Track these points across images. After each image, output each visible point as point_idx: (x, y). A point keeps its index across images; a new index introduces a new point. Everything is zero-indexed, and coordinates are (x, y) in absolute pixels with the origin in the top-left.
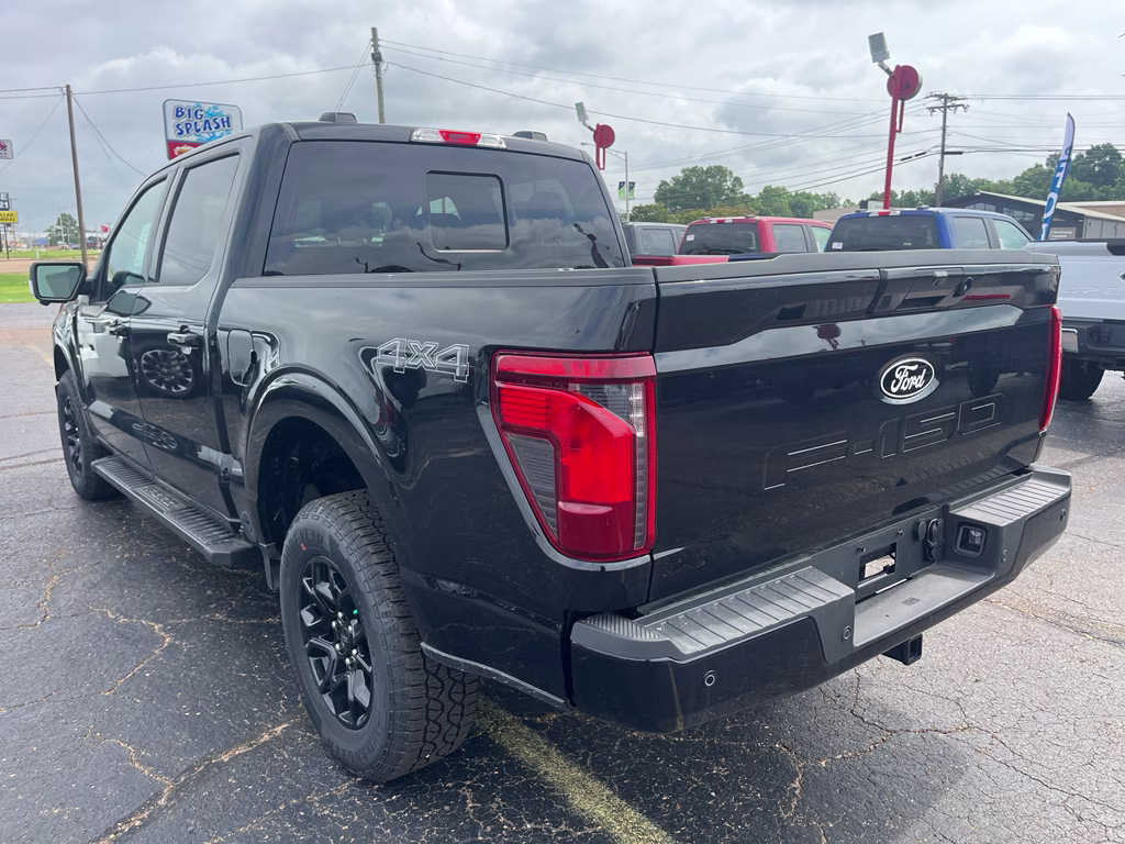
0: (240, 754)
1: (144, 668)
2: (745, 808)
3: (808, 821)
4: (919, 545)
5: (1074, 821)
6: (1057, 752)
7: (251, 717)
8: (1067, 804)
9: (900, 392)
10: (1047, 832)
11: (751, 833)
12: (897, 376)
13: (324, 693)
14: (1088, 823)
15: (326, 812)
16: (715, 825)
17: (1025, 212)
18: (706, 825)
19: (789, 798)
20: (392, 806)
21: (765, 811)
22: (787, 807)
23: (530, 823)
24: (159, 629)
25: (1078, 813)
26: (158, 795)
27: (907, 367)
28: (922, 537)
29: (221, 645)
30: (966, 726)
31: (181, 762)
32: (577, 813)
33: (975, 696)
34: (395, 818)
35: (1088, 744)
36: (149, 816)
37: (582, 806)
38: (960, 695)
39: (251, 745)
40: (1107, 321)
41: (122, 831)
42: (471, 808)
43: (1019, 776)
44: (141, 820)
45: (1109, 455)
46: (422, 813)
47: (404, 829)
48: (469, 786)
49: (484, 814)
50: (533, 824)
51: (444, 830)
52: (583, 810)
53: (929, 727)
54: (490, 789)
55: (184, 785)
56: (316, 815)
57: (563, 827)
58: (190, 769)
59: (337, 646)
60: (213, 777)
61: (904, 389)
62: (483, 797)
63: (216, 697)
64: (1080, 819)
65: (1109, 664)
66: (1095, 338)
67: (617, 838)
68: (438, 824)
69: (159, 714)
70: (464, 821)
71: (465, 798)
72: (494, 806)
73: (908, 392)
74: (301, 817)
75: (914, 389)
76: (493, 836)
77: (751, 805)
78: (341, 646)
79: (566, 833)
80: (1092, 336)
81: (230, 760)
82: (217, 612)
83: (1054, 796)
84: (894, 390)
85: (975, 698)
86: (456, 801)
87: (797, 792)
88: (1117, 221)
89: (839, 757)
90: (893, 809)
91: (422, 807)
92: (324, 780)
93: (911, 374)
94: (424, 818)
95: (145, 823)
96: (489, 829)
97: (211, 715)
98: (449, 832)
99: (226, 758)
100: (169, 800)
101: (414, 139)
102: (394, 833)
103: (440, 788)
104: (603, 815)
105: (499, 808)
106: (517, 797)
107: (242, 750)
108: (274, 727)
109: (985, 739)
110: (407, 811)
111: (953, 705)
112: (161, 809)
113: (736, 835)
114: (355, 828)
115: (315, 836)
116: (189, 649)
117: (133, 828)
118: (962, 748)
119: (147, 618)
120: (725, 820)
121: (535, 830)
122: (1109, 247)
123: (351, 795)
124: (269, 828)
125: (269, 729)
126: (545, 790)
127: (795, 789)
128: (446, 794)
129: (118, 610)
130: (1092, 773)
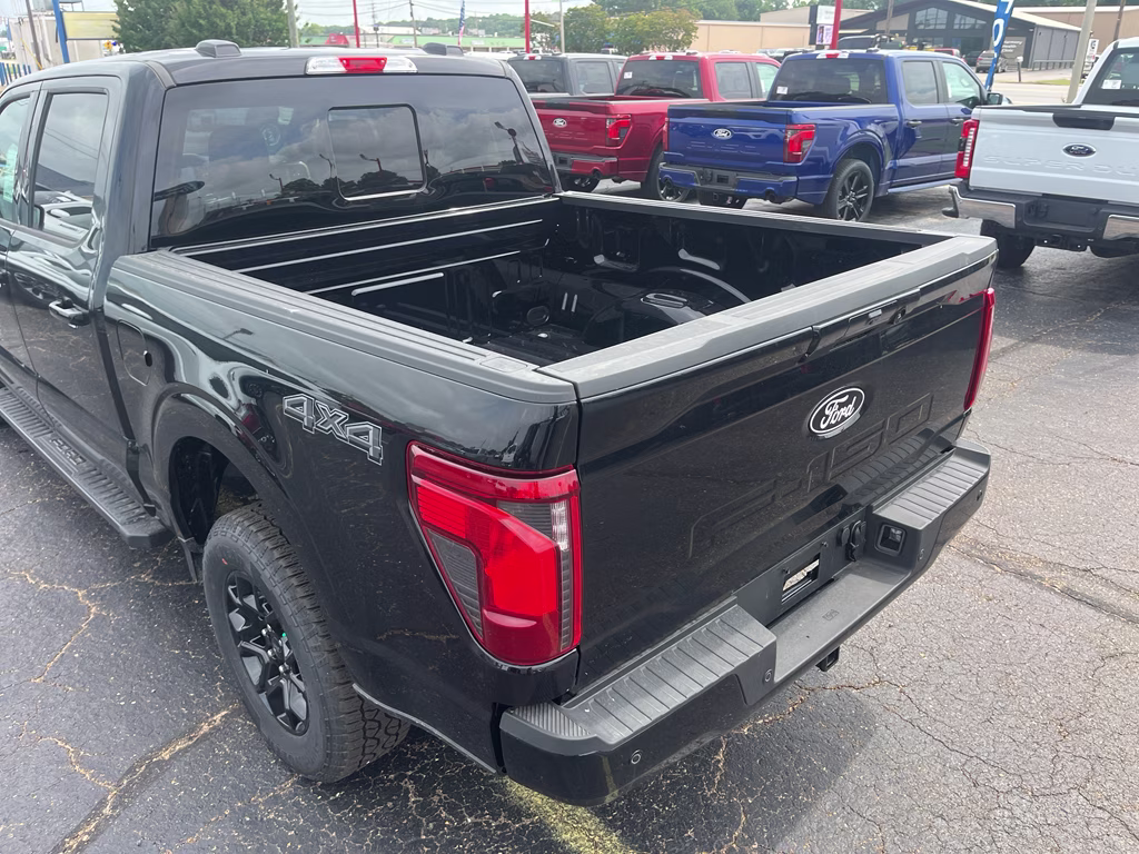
0: (180, 750)
1: (72, 647)
2: (672, 787)
3: (731, 797)
4: (842, 549)
5: (970, 786)
6: (959, 707)
7: (188, 704)
8: (966, 767)
9: (830, 426)
10: (945, 800)
11: (677, 815)
12: (827, 412)
13: (260, 692)
14: (983, 789)
15: (272, 816)
16: (644, 808)
17: (977, 19)
18: (637, 809)
19: (713, 773)
20: (337, 805)
21: (691, 788)
22: (711, 783)
23: (470, 817)
24: (83, 596)
25: (974, 776)
26: (103, 803)
27: (837, 401)
28: (844, 541)
29: (150, 614)
30: (877, 680)
31: (122, 762)
32: (516, 802)
33: (888, 645)
34: (339, 818)
35: (988, 698)
36: (96, 827)
37: (519, 794)
38: (874, 644)
39: (191, 739)
40: (1045, 195)
41: (70, 847)
42: (414, 802)
43: (923, 737)
44: (88, 833)
45: (1035, 340)
46: (366, 812)
47: (349, 831)
48: (411, 777)
49: (425, 809)
50: (473, 818)
51: (388, 831)
52: (521, 799)
53: (844, 683)
54: (432, 779)
55: (127, 789)
56: (262, 819)
57: (502, 820)
58: (132, 770)
59: (269, 652)
60: (156, 778)
61: (833, 422)
62: (425, 790)
63: (150, 681)
64: (976, 784)
65: (1014, 602)
66: (1033, 213)
67: (553, 828)
68: (382, 825)
69: (94, 705)
70: (407, 818)
71: (407, 791)
72: (436, 799)
73: (837, 423)
74: (247, 823)
75: (843, 419)
76: (435, 834)
77: (677, 783)
78: (273, 652)
79: (505, 826)
80: (1029, 211)
81: (171, 758)
82: (142, 573)
83: (954, 760)
84: (823, 426)
85: (888, 646)
86: (399, 796)
87: (720, 765)
88: (1067, 31)
89: (761, 722)
90: (808, 779)
91: (365, 805)
92: (266, 776)
93: (841, 405)
94: (368, 818)
95: (93, 837)
96: (431, 825)
97: (146, 704)
98: (393, 832)
99: (166, 755)
100: (114, 808)
101: (310, 71)
102: (340, 836)
103: (383, 781)
104: (540, 802)
105: (440, 801)
106: (458, 788)
107: (181, 745)
108: (212, 716)
109: (894, 693)
110: (351, 810)
111: (867, 656)
112: (106, 820)
113: (663, 818)
114: (301, 832)
115: (262, 844)
116: (117, 622)
117: (82, 843)
118: (872, 705)
119: (70, 584)
120: (654, 802)
121: (476, 824)
122: (1054, 118)
123: (296, 795)
124: (216, 838)
125: (208, 718)
126: (485, 778)
127: (719, 761)
128: (389, 787)
129: (37, 573)
130: (991, 732)
